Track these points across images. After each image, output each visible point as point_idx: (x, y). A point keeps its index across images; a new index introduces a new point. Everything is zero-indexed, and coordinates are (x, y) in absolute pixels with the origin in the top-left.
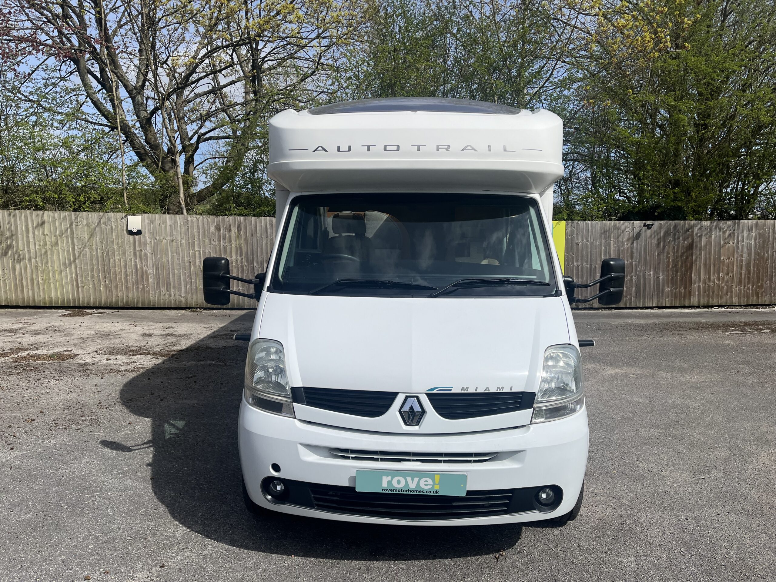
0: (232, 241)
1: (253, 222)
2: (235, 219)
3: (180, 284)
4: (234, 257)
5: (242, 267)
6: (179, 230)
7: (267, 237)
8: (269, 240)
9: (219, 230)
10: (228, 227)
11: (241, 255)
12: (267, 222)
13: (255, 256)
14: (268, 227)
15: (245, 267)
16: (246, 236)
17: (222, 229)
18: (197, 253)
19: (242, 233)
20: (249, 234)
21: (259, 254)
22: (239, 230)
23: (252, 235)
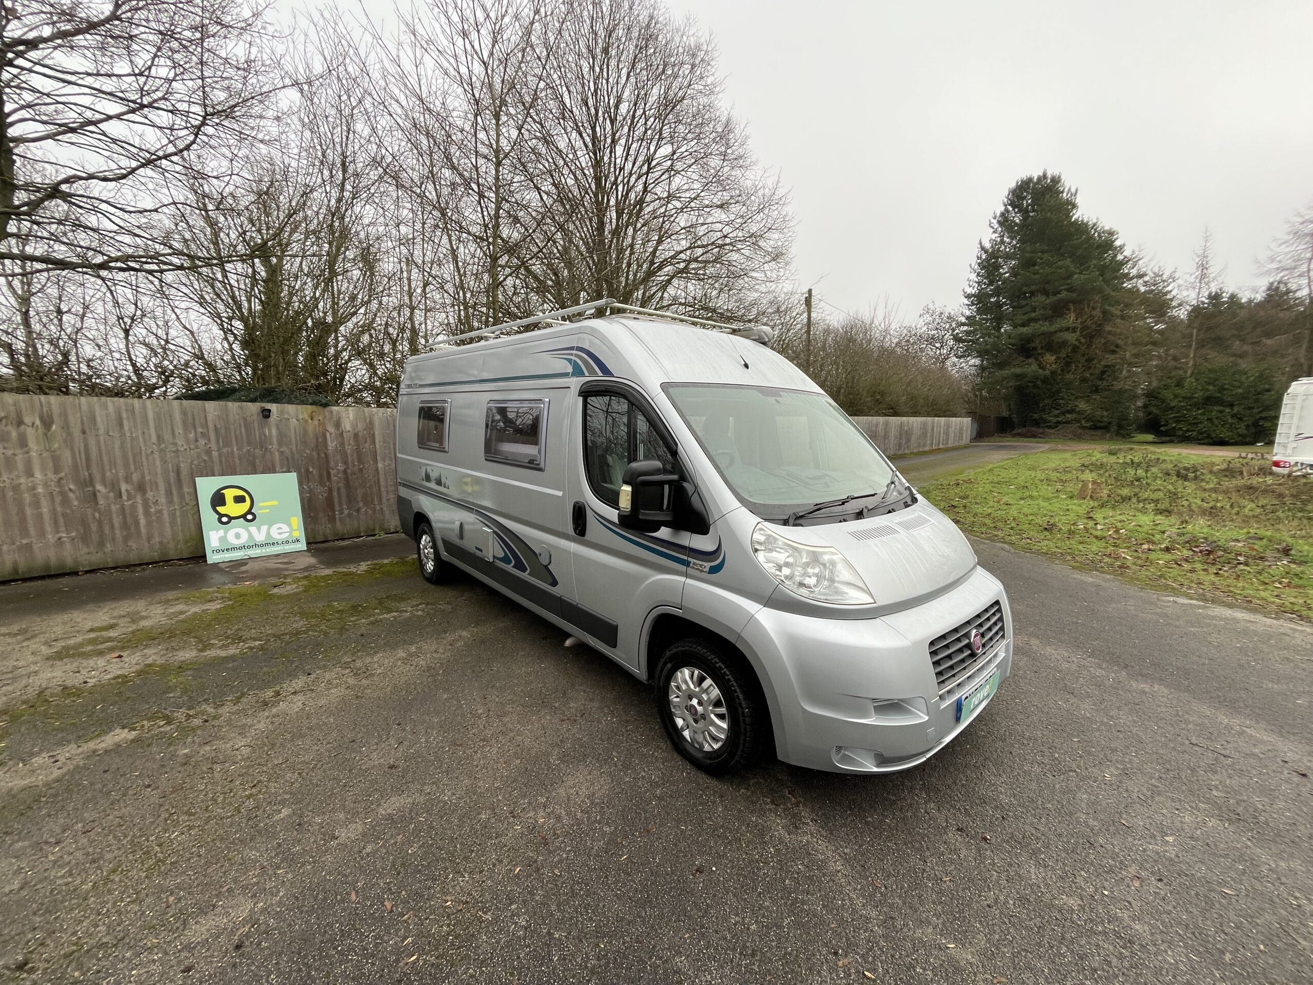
0: (32, 444)
1: (85, 407)
2: (32, 400)
4: (38, 475)
5: (63, 494)
7: (123, 435)
8: (128, 439)
10: (13, 415)
11: (56, 470)
13: (95, 471)
14: (124, 416)
15: (71, 495)
16: (69, 434)
19: (54, 427)
20: (76, 432)
21: (107, 467)
22: (47, 422)
23: (84, 432)
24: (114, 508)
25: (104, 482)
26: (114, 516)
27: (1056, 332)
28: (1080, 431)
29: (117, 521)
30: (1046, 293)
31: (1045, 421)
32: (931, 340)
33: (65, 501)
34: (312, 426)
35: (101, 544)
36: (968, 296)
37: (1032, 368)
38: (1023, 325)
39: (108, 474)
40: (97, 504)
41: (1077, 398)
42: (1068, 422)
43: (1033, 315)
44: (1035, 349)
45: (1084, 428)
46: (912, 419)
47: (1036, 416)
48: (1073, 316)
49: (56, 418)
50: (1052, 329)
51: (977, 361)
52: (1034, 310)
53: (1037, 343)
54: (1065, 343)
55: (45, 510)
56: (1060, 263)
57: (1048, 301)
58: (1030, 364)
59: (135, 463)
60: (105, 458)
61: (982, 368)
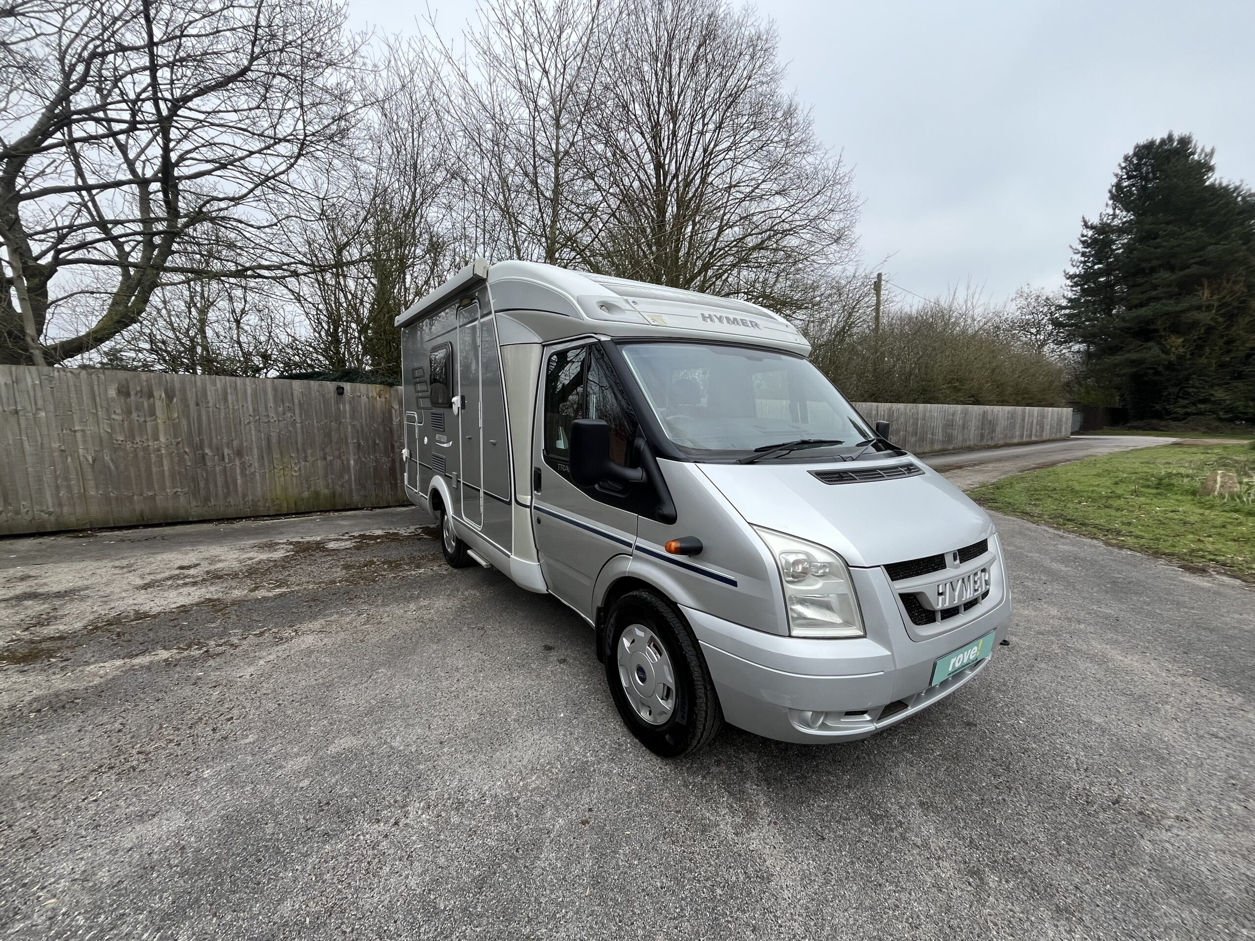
0: (159, 413)
1: (199, 384)
2: (160, 377)
3: (40, 491)
4: (162, 439)
5: (180, 455)
6: (32, 393)
7: (227, 407)
8: (231, 411)
9: (128, 395)
10: (145, 389)
11: (176, 435)
12: (226, 383)
13: (205, 437)
14: (229, 391)
15: (186, 456)
16: (186, 406)
17: (132, 393)
18: (79, 435)
19: (175, 400)
20: (192, 404)
21: (214, 435)
22: (170, 396)
23: (197, 404)
24: (217, 469)
25: (210, 446)
26: (218, 476)
27: (1184, 311)
28: (1216, 423)
29: (220, 481)
30: (1172, 269)
31: (1168, 413)
32: (1025, 326)
33: (182, 461)
34: (379, 402)
35: (207, 499)
36: (1071, 277)
37: (1152, 352)
38: (1141, 305)
39: (214, 440)
40: (205, 465)
41: (1212, 386)
42: (1201, 413)
43: (1154, 293)
44: (1157, 331)
45: (1221, 420)
46: (997, 408)
47: (1158, 407)
48: (1207, 293)
49: (177, 393)
50: (1178, 308)
51: (1082, 347)
52: (1155, 287)
53: (1159, 324)
54: (1195, 324)
55: (166, 468)
56: (1189, 234)
57: (1174, 277)
58: (1150, 349)
59: (235, 431)
60: (212, 426)
61: (1088, 355)
